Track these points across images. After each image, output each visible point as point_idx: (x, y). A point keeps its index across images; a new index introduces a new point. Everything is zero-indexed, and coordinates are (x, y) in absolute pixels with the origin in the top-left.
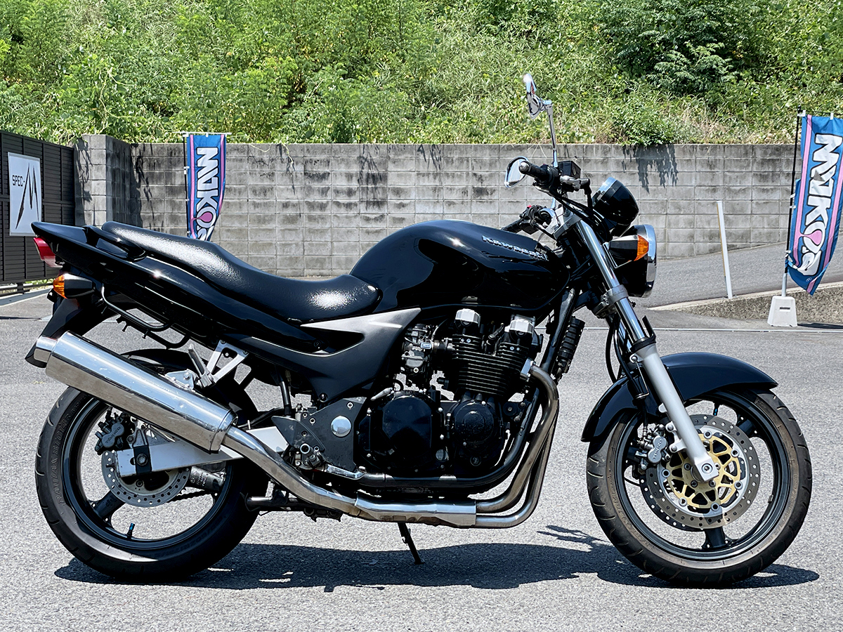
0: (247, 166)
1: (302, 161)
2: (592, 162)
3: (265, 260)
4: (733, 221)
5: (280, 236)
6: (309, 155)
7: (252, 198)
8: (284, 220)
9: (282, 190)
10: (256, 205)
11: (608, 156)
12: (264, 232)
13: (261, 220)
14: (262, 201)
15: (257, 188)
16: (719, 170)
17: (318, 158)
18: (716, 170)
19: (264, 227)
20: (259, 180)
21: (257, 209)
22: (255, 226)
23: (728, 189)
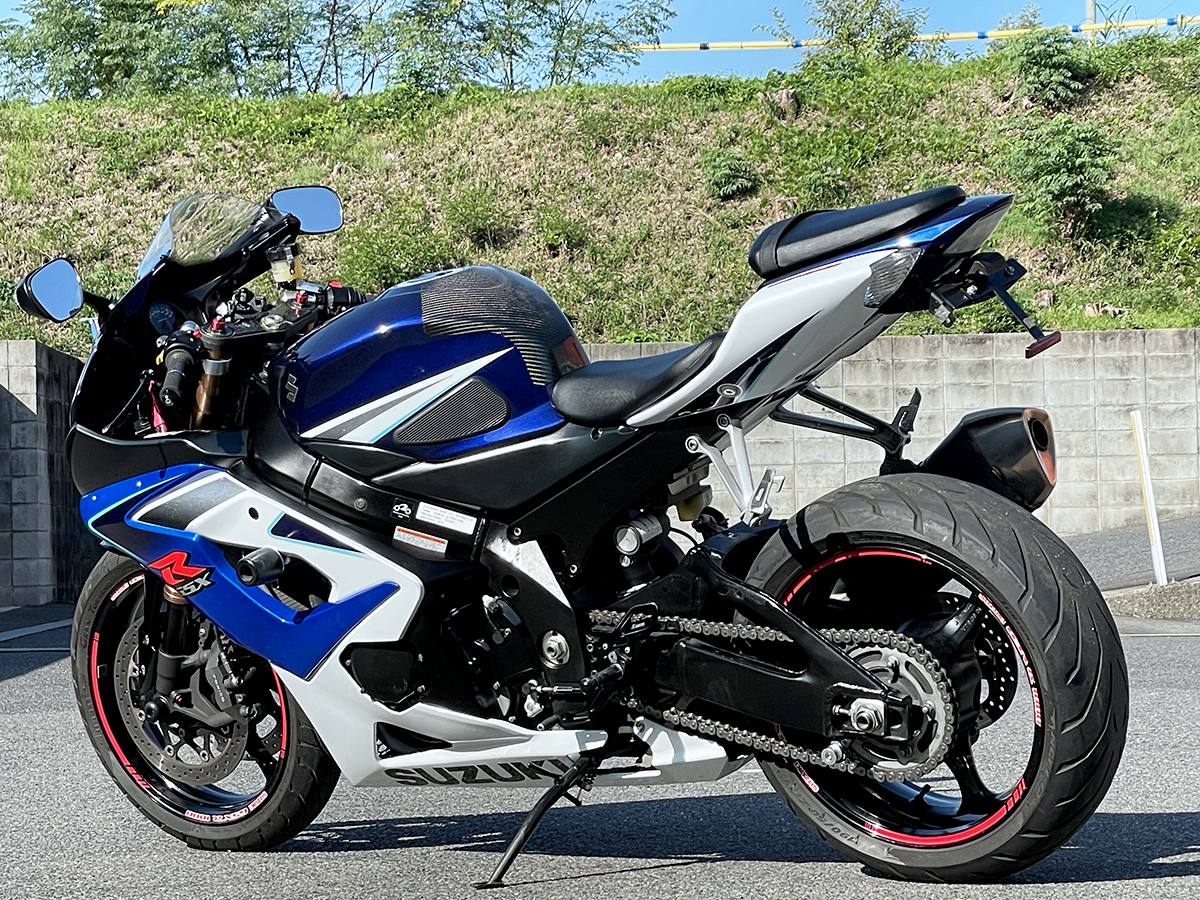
2: (908, 368)
4: (1166, 467)
11: (938, 355)
16: (1136, 375)
18: (1131, 377)
23: (1155, 410)
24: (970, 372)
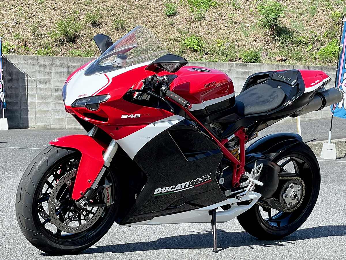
0: (36, 68)
1: (67, 66)
3: (45, 119)
5: (54, 107)
6: (71, 63)
7: (39, 85)
8: (56, 98)
9: (56, 82)
10: (40, 89)
11: (232, 69)
12: (45, 104)
13: (43, 98)
14: (44, 87)
15: (42, 80)
17: (75, 65)
19: (45, 101)
20: (43, 76)
21: (41, 92)
22: (40, 101)
24: (242, 74)
